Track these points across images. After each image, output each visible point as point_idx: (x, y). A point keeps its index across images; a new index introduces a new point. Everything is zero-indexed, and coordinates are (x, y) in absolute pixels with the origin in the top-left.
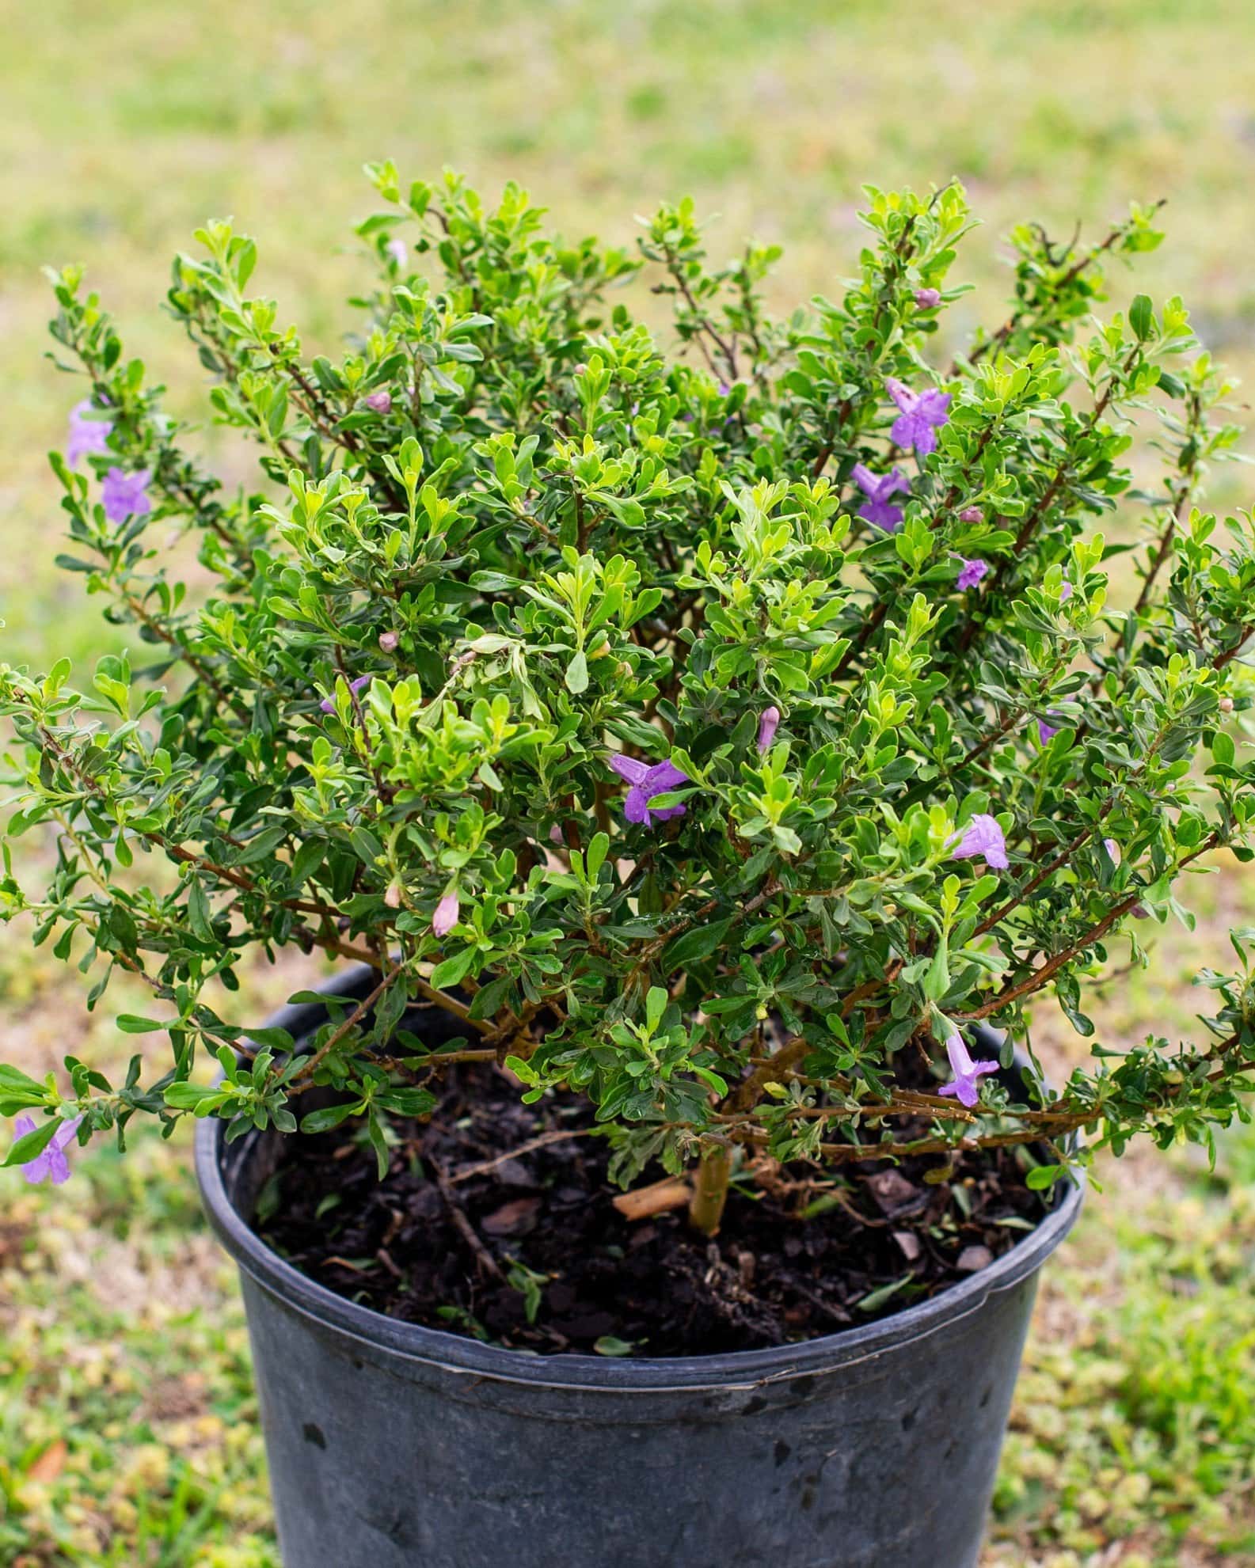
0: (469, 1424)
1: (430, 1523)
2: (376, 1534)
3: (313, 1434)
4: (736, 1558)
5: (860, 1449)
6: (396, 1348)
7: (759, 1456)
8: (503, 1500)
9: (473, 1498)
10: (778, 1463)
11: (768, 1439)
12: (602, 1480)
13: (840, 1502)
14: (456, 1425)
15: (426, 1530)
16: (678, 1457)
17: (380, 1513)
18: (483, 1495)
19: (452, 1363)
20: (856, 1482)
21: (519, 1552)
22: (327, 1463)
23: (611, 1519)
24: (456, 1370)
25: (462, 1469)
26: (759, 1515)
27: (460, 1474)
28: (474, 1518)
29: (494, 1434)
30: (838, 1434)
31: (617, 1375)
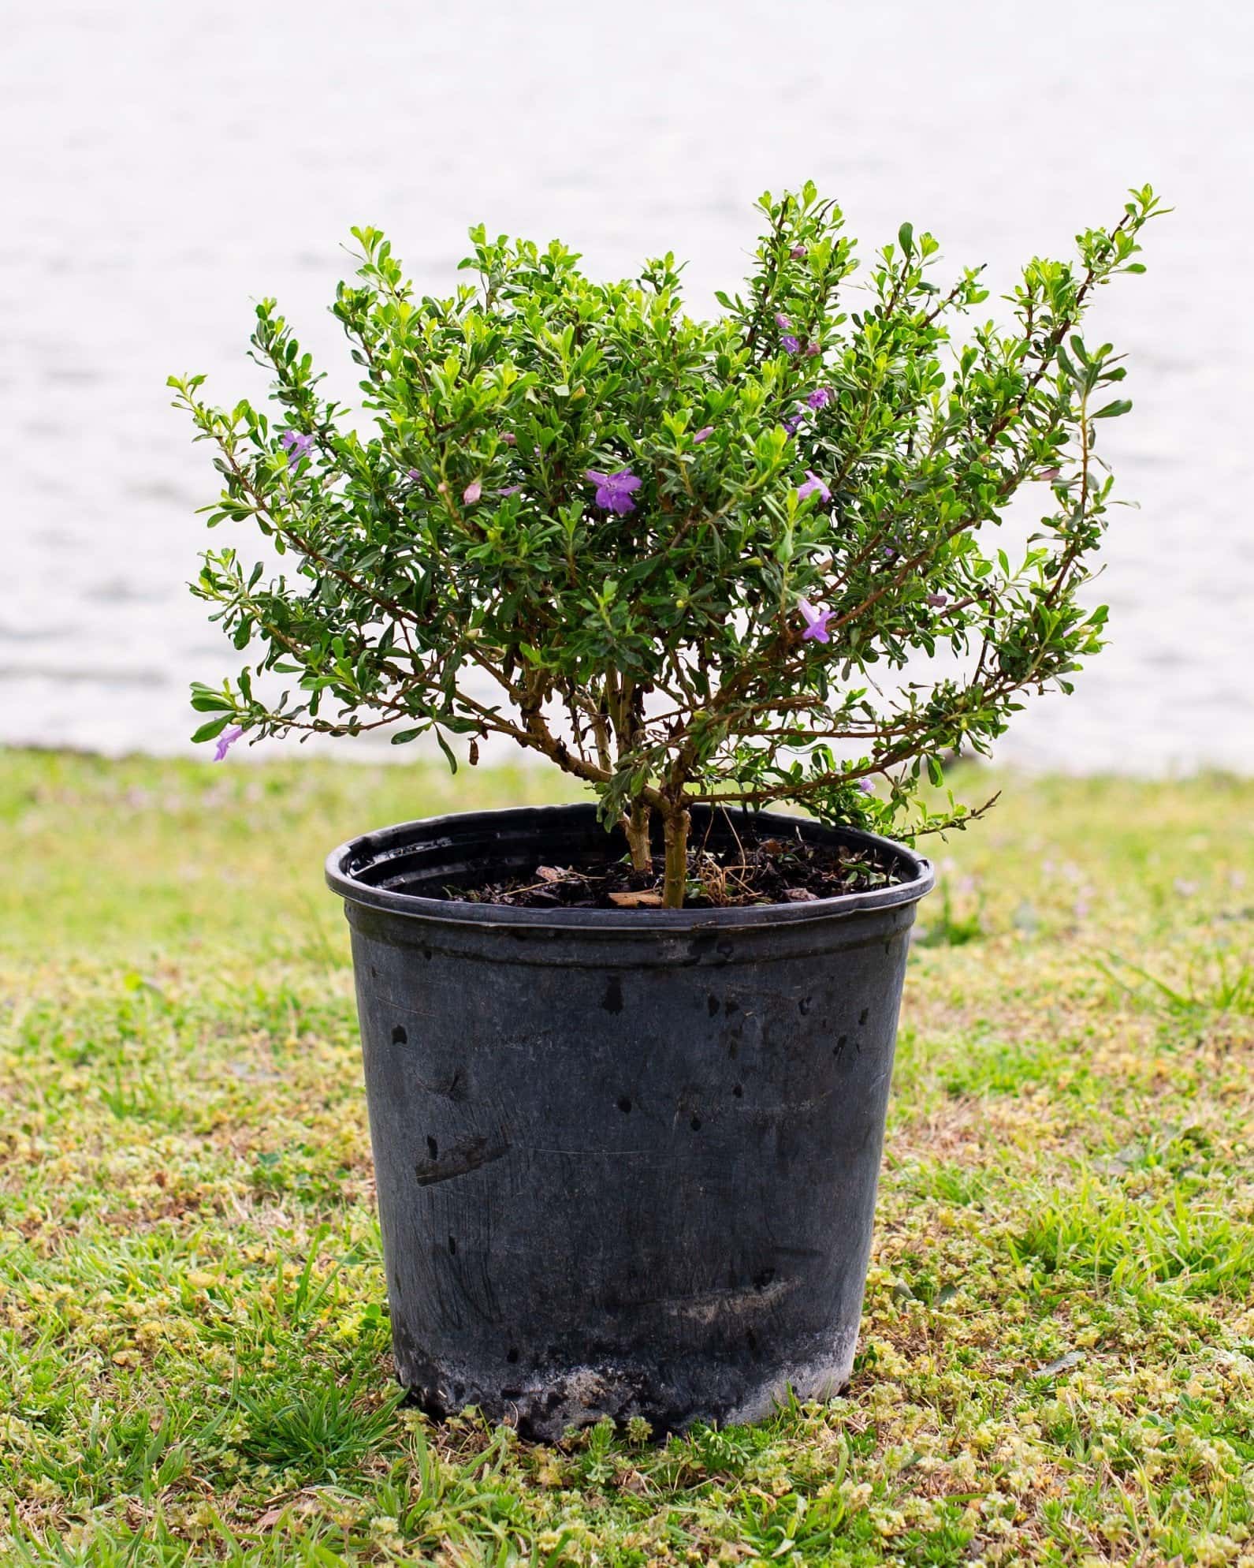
0: (501, 980)
1: (476, 1074)
2: (439, 1099)
3: (399, 1036)
4: (684, 1090)
5: (769, 1017)
6: (453, 917)
7: (698, 1006)
8: (524, 1040)
9: (504, 1042)
10: (711, 1015)
11: (704, 991)
12: (589, 1015)
13: (757, 1059)
14: (493, 983)
15: (474, 1081)
16: (641, 999)
17: (442, 1078)
18: (511, 1039)
19: (489, 920)
20: (768, 1046)
21: (535, 1084)
22: (406, 1053)
23: (597, 1049)
24: (492, 925)
25: (496, 1020)
26: (699, 1056)
27: (496, 1024)
28: (505, 1061)
29: (518, 985)
30: (753, 999)
31: (597, 918)
